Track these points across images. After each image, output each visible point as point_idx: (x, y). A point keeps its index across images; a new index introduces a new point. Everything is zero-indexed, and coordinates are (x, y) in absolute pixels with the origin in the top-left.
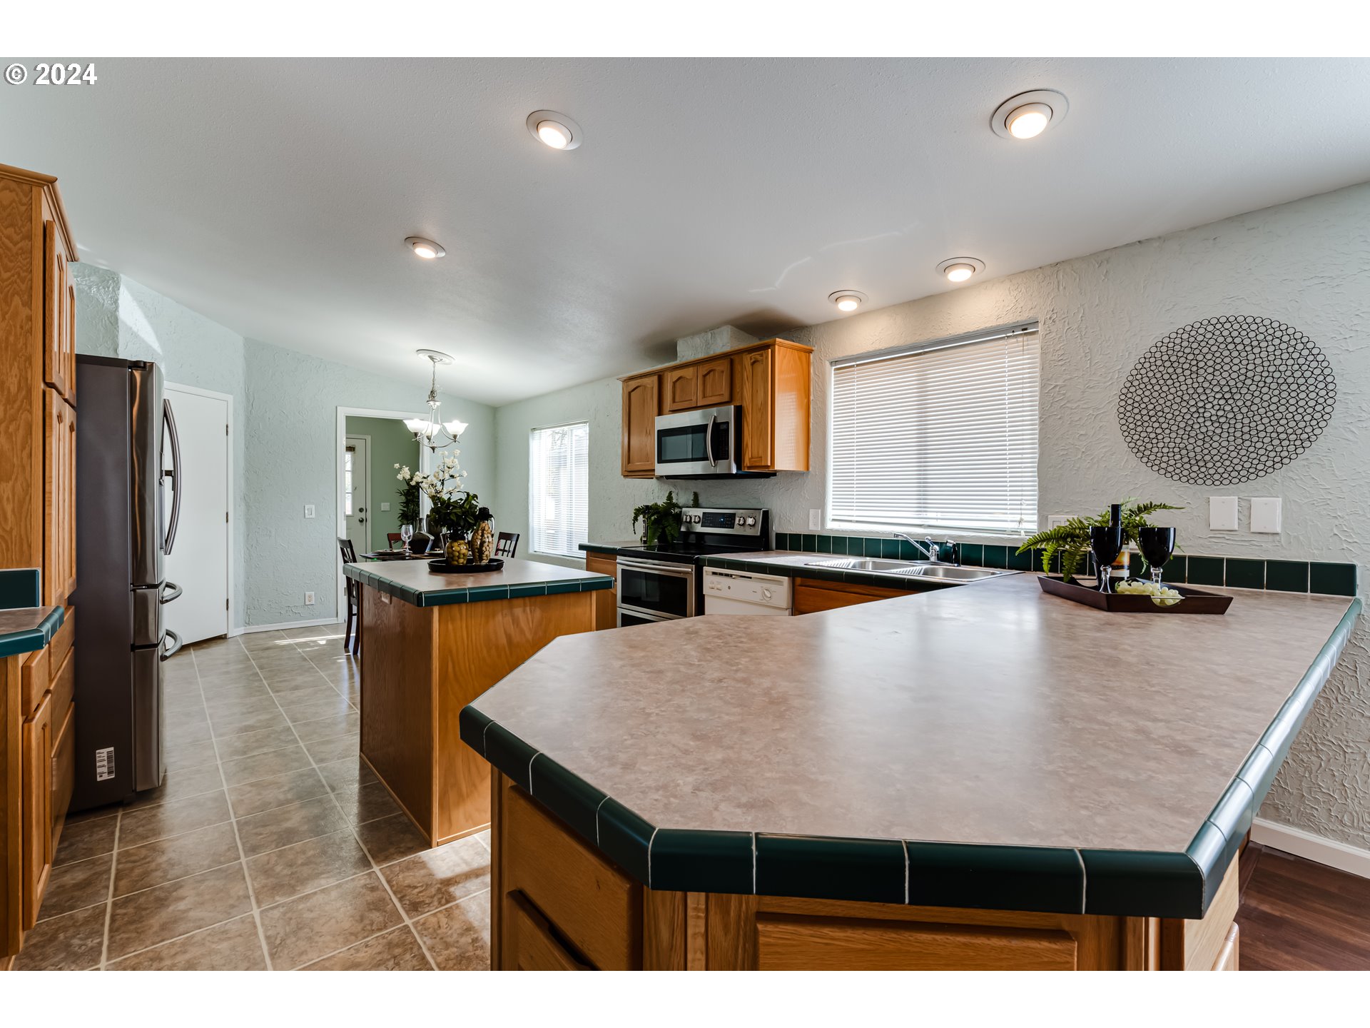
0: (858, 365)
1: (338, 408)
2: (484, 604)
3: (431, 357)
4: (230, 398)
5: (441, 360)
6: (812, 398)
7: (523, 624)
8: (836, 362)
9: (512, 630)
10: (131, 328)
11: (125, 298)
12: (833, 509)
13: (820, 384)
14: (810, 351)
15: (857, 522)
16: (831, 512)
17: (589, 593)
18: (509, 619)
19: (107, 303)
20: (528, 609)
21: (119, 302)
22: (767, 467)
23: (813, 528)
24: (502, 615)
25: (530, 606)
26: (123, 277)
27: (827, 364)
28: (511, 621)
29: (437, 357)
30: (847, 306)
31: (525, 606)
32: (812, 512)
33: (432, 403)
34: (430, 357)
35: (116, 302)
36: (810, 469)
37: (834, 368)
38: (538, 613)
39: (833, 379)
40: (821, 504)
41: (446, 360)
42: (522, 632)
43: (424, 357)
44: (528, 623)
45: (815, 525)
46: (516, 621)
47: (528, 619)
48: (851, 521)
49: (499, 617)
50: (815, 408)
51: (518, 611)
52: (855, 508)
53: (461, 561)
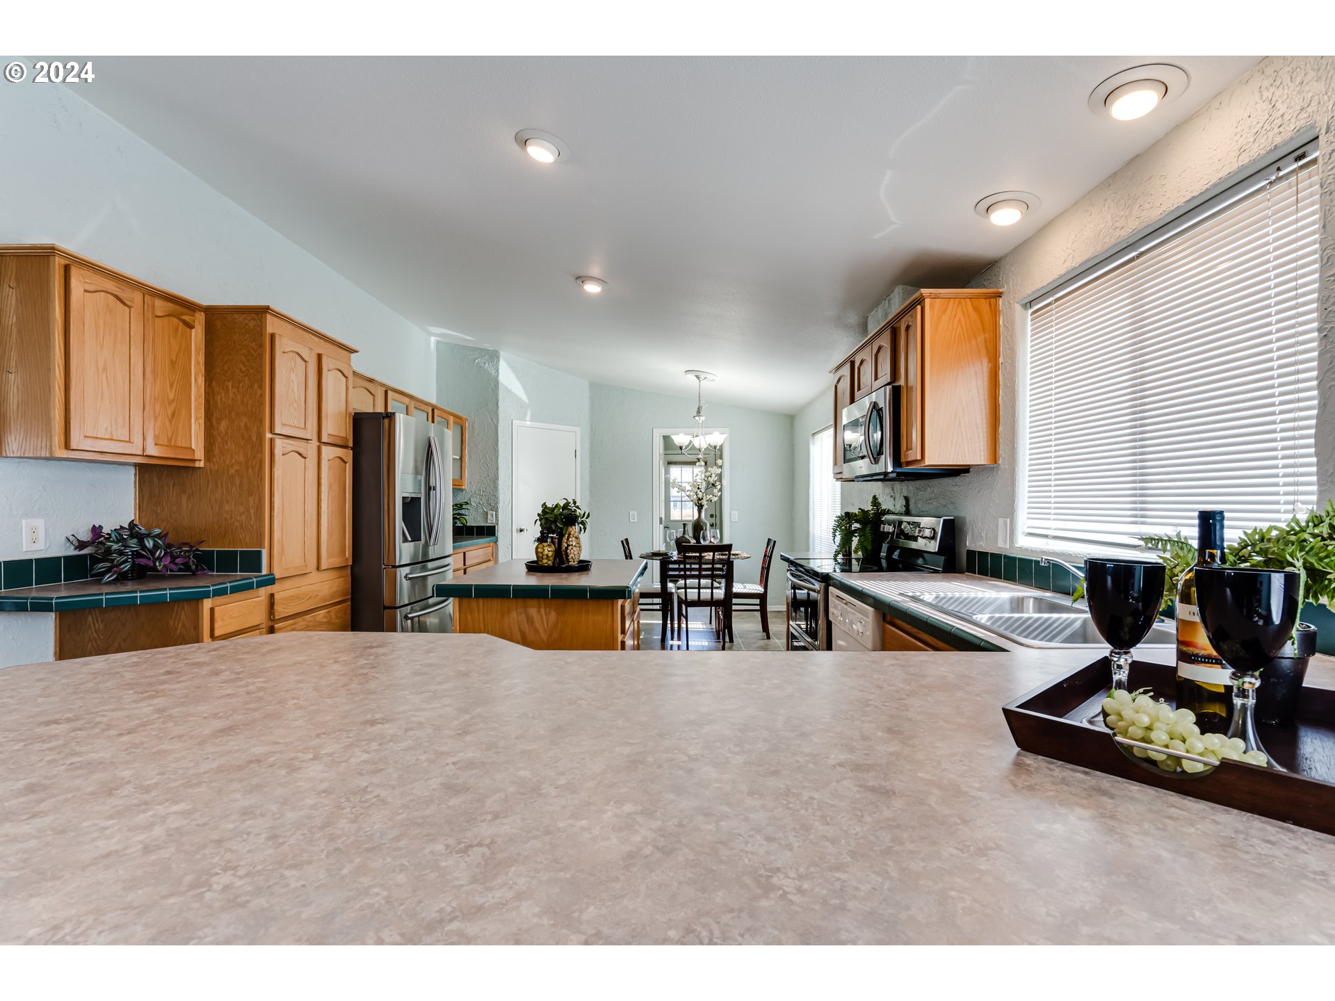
0: (1057, 300)
1: (654, 430)
2: (499, 600)
3: (698, 377)
4: (578, 429)
5: (705, 378)
6: (1001, 360)
7: (537, 624)
8: (1030, 304)
9: (526, 627)
10: (507, 388)
11: (503, 365)
12: (1028, 518)
13: (1009, 340)
14: (999, 295)
15: (1055, 537)
16: (1024, 520)
17: (610, 602)
18: (523, 617)
19: (493, 372)
20: (543, 610)
21: (500, 370)
22: (915, 461)
23: (999, 545)
24: (517, 612)
25: (545, 608)
26: (502, 353)
27: (1018, 307)
28: (525, 620)
29: (702, 377)
30: (1006, 218)
31: (539, 607)
32: (1001, 521)
33: (697, 418)
34: (696, 376)
35: (498, 371)
36: (1000, 462)
37: (1030, 311)
38: (553, 615)
39: (1029, 328)
40: (1010, 512)
41: (709, 376)
42: (537, 631)
43: (691, 377)
44: (543, 624)
45: (1005, 541)
46: (530, 621)
47: (542, 620)
48: (1046, 536)
49: (514, 615)
50: (1004, 375)
51: (533, 611)
52: (1053, 517)
53: (545, 561)
